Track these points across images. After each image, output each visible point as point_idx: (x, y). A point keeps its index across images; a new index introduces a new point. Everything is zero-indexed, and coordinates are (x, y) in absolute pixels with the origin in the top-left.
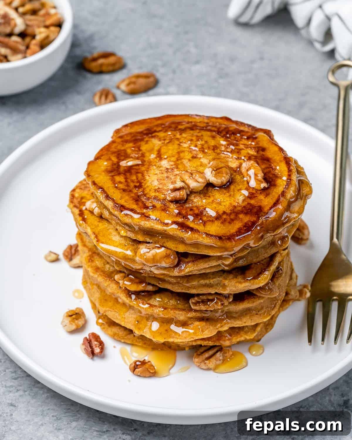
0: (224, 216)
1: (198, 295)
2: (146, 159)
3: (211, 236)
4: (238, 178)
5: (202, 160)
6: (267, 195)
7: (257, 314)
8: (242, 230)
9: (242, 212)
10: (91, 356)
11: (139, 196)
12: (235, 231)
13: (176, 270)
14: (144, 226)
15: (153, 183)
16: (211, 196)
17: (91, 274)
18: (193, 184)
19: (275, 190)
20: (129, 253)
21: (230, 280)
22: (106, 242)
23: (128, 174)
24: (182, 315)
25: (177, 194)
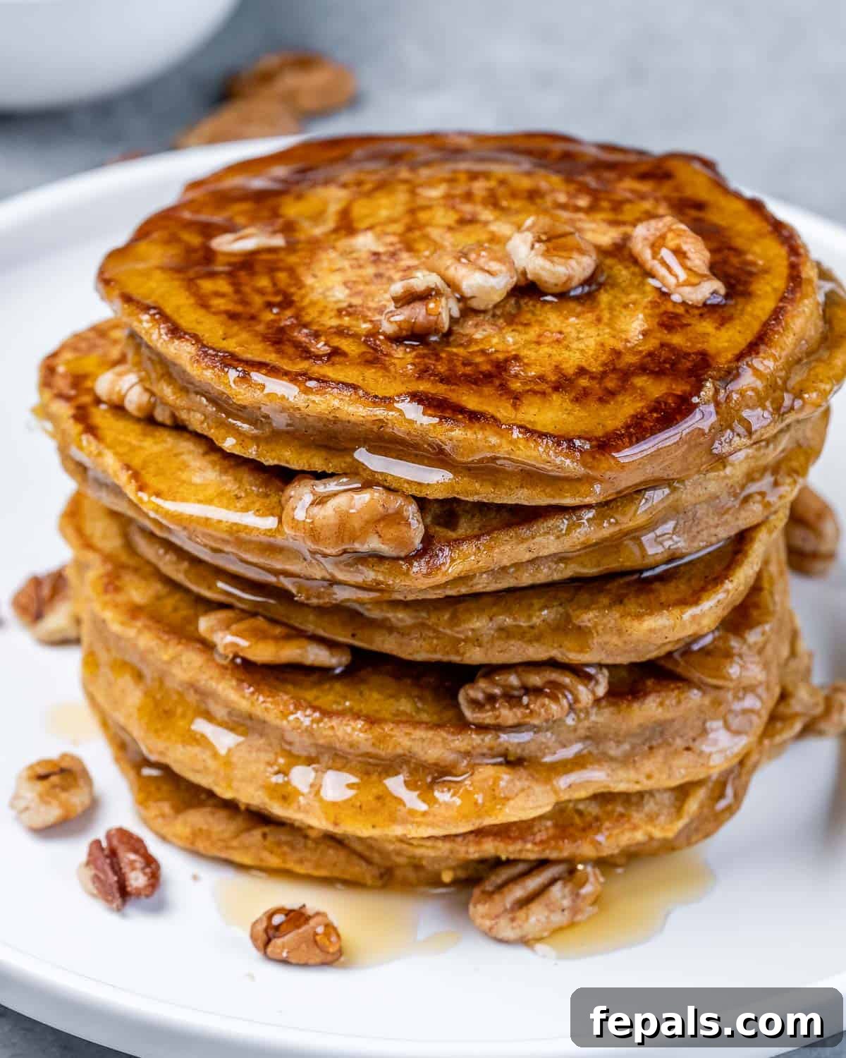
0: (584, 382)
1: (490, 670)
2: (301, 236)
3: (542, 435)
4: (622, 276)
5: (494, 227)
6: (724, 321)
7: (688, 749)
8: (646, 419)
9: (642, 369)
10: (119, 901)
11: (282, 330)
12: (621, 424)
13: (418, 567)
14: (306, 411)
15: (328, 293)
16: (533, 324)
17: (116, 627)
18: (472, 281)
19: (749, 309)
20: (252, 520)
21: (599, 609)
22: (170, 489)
23: (243, 275)
24: (436, 743)
25: (418, 313)
